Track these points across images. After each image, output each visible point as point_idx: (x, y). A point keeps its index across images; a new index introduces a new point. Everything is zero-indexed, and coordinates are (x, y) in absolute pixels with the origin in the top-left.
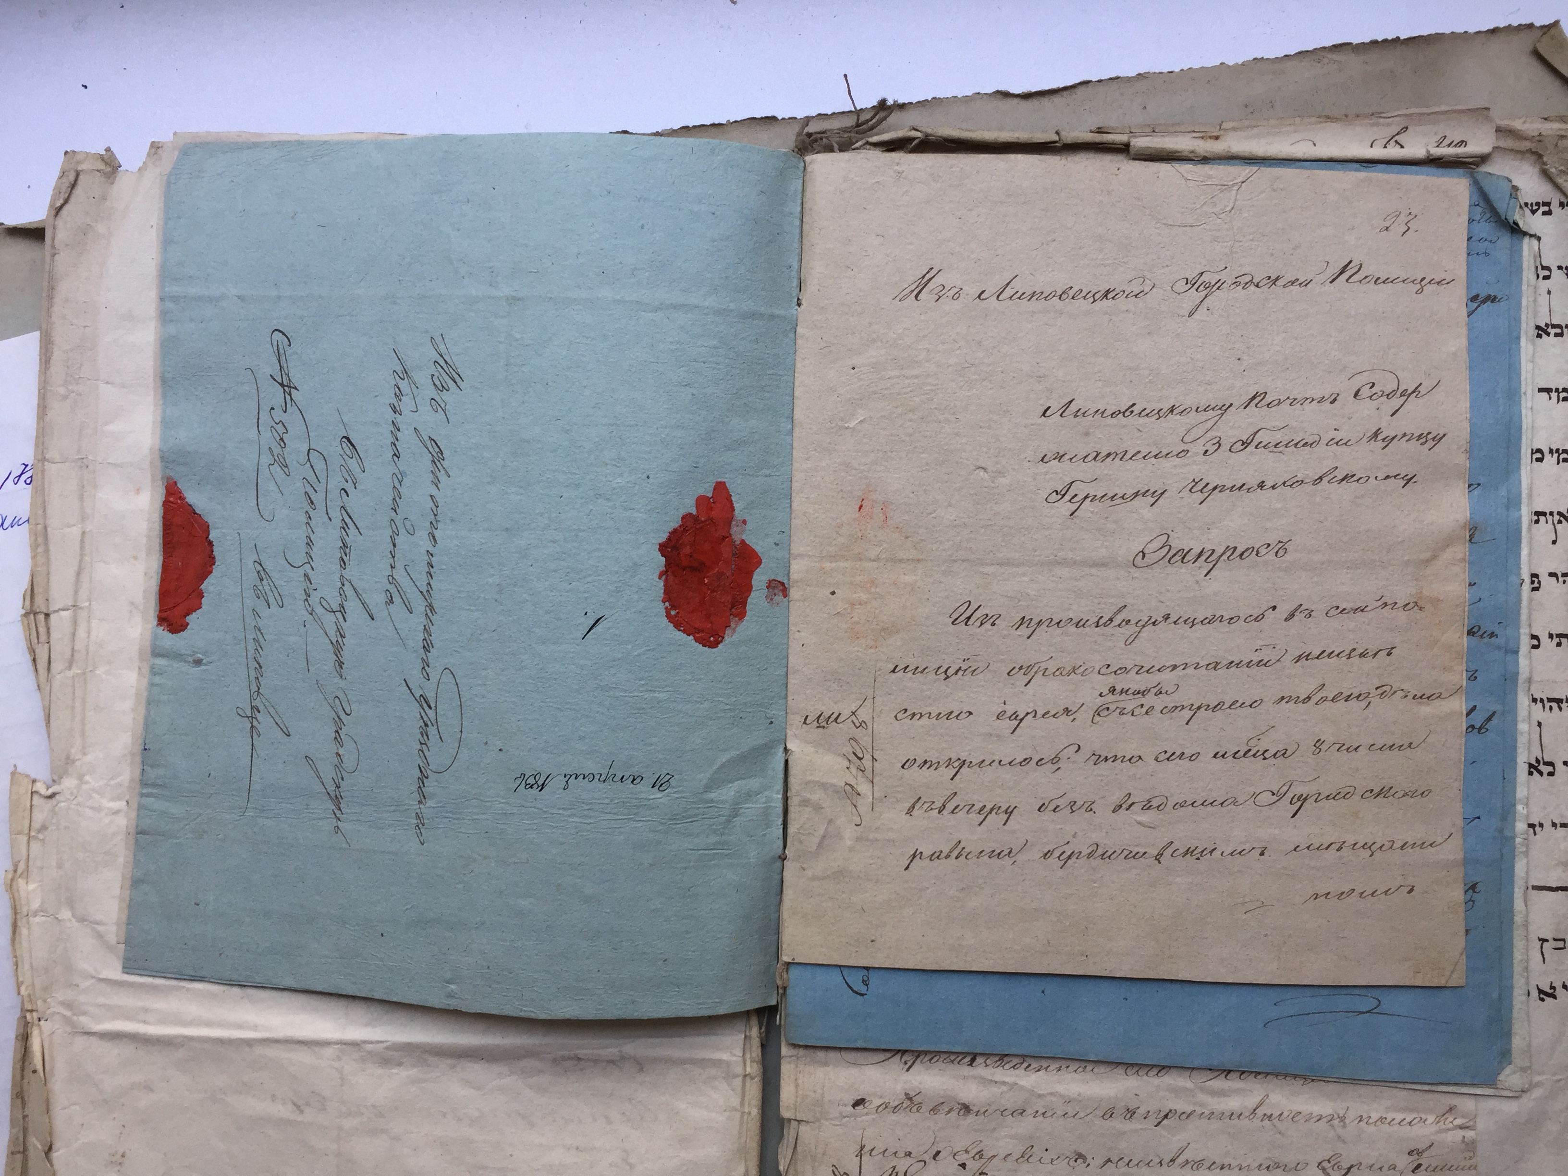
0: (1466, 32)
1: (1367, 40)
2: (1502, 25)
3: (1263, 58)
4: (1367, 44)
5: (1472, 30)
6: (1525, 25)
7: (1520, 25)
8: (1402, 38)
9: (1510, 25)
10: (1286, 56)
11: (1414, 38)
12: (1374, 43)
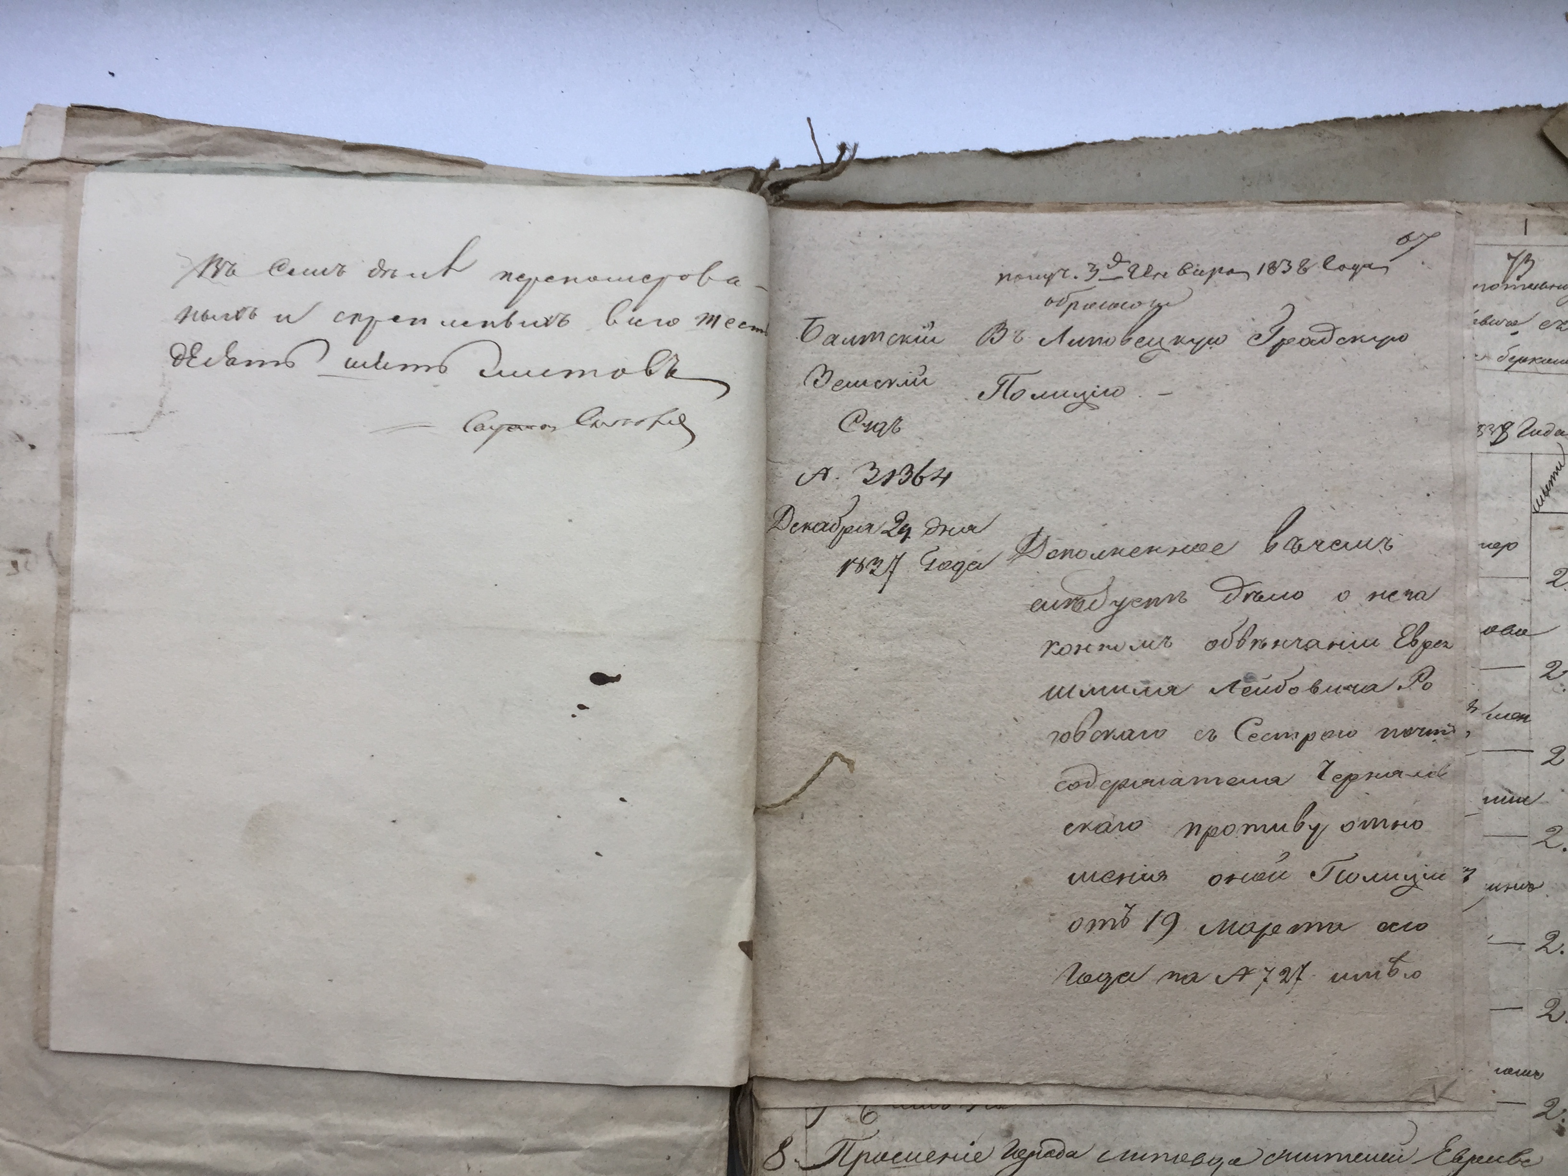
0: (1472, 111)
1: (1370, 115)
2: (1508, 104)
3: (1261, 129)
4: (1369, 119)
5: (1478, 109)
6: (1533, 106)
7: (1527, 106)
8: (1406, 115)
9: (1517, 106)
10: (1286, 128)
11: (1419, 115)
12: (1377, 118)
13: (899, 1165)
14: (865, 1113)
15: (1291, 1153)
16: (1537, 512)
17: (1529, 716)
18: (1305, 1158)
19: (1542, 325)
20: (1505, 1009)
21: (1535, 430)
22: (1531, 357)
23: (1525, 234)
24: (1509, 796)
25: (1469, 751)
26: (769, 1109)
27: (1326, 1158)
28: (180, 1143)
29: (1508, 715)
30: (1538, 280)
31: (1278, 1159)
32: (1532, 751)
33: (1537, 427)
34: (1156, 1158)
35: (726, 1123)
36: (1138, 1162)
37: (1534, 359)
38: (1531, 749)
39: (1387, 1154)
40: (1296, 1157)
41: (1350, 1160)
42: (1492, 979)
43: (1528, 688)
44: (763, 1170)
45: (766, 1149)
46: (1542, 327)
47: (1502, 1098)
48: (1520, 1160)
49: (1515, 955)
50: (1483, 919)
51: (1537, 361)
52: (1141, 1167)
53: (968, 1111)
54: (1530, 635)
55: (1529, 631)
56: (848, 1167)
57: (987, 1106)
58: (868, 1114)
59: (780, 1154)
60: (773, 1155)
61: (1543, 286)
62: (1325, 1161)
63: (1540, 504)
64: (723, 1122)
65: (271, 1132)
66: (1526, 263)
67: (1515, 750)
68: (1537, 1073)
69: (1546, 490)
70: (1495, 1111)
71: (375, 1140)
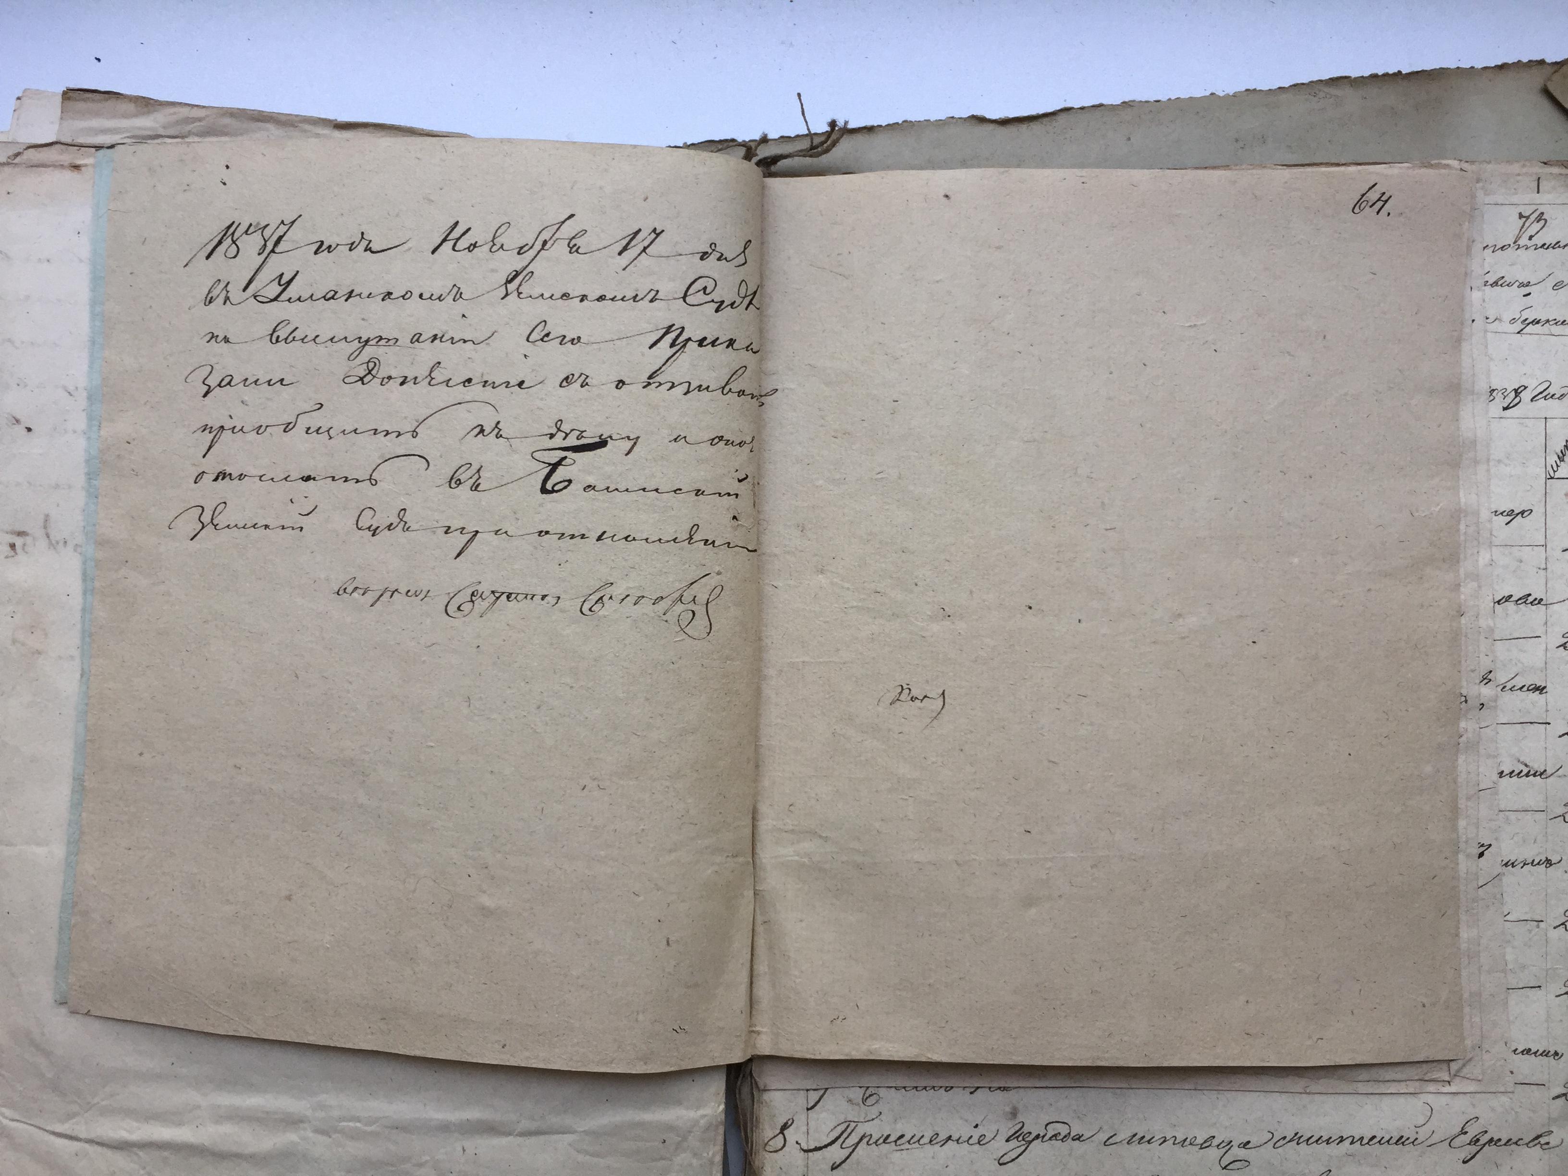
0: (1472, 68)
1: (1366, 74)
2: (1510, 60)
3: (1255, 90)
4: (1366, 77)
5: (1479, 65)
6: (1536, 61)
7: (1530, 61)
8: (1404, 72)
9: (1519, 61)
10: (1280, 88)
11: (1417, 72)
12: (1374, 76)
13: (902, 1147)
14: (867, 1095)
15: (1302, 1136)
16: (1552, 478)
17: (1545, 687)
18: (1317, 1141)
19: (1555, 285)
20: (1523, 988)
21: (1549, 394)
22: (1544, 319)
23: (1538, 192)
24: (1525, 771)
25: (1483, 724)
26: (769, 1090)
27: (1338, 1141)
28: (180, 1124)
29: (1524, 686)
30: (1550, 239)
31: (1289, 1142)
32: (1549, 724)
33: (1551, 390)
34: (1165, 1141)
35: (722, 1107)
36: (1145, 1146)
37: (1548, 321)
38: (1548, 721)
39: (1402, 1137)
40: (1308, 1140)
41: (1363, 1143)
42: (1509, 957)
43: (1544, 659)
44: (764, 1153)
45: (767, 1131)
46: (1555, 288)
47: (1520, 1079)
48: (1539, 1143)
49: (1533, 932)
50: (1499, 896)
51: (1551, 323)
52: (1149, 1150)
53: (971, 1093)
54: (1546, 605)
55: (1544, 599)
56: (851, 1150)
57: (990, 1088)
58: (870, 1096)
59: (781, 1135)
60: (775, 1137)
61: (1556, 245)
62: (1338, 1144)
63: (1555, 469)
64: (719, 1106)
65: (267, 1113)
66: (1538, 222)
67: (1531, 723)
68: (1556, 1054)
69: (1561, 455)
70: (1513, 1092)
71: (371, 1121)
